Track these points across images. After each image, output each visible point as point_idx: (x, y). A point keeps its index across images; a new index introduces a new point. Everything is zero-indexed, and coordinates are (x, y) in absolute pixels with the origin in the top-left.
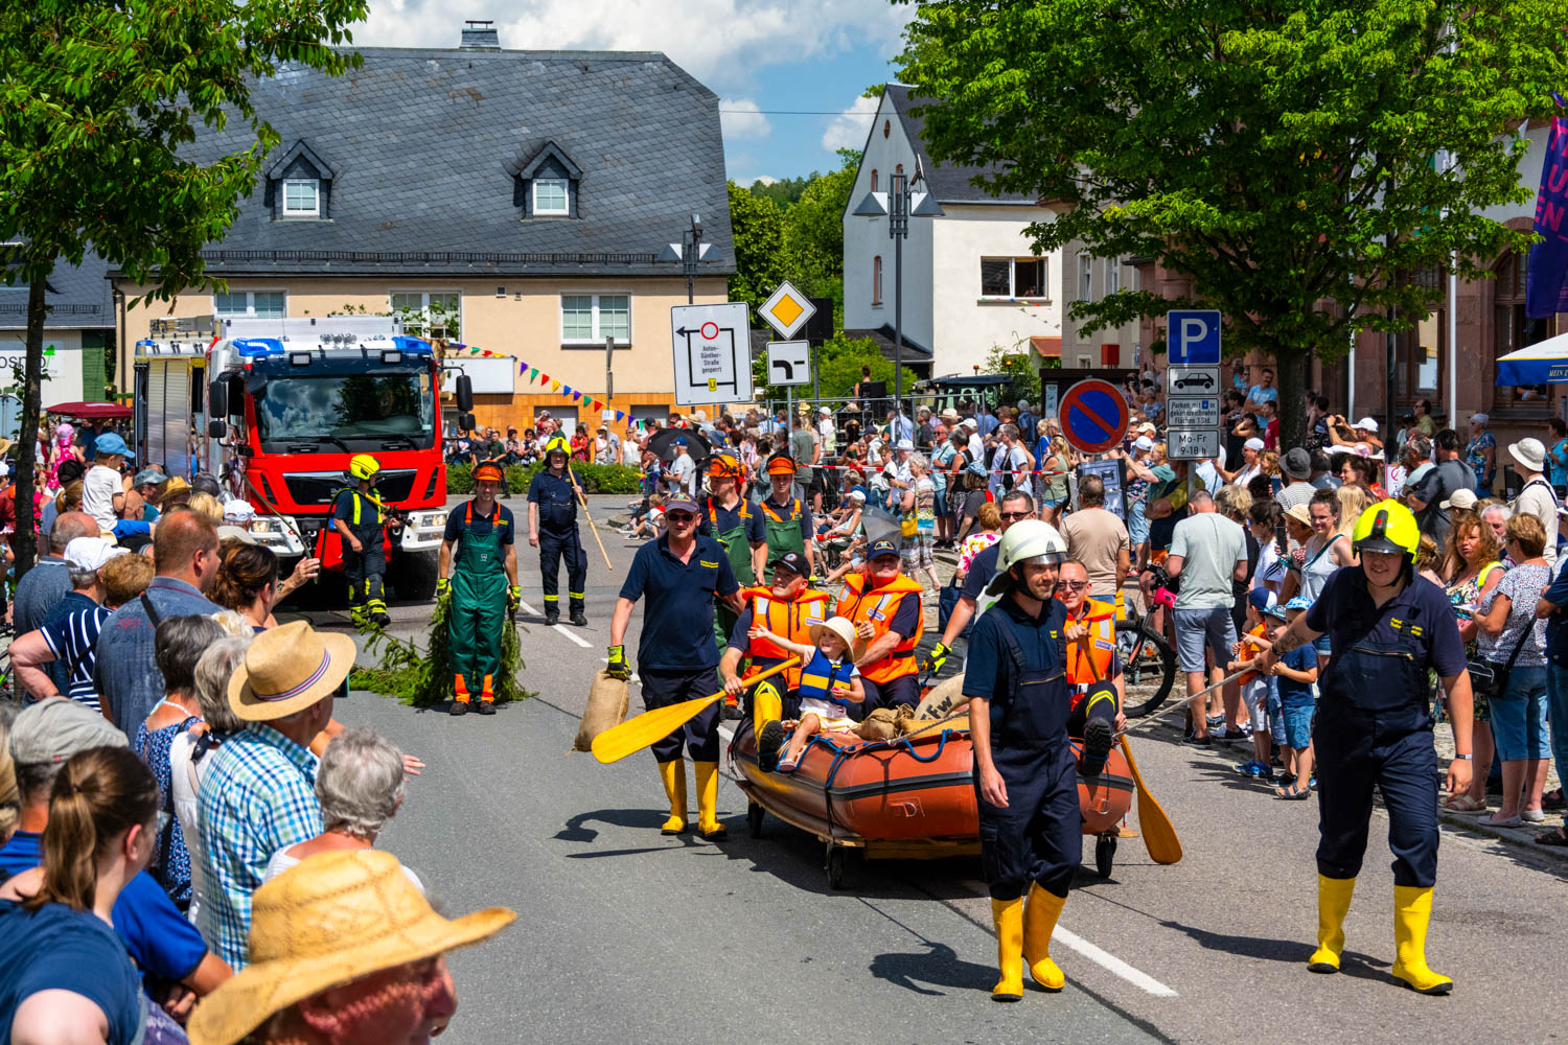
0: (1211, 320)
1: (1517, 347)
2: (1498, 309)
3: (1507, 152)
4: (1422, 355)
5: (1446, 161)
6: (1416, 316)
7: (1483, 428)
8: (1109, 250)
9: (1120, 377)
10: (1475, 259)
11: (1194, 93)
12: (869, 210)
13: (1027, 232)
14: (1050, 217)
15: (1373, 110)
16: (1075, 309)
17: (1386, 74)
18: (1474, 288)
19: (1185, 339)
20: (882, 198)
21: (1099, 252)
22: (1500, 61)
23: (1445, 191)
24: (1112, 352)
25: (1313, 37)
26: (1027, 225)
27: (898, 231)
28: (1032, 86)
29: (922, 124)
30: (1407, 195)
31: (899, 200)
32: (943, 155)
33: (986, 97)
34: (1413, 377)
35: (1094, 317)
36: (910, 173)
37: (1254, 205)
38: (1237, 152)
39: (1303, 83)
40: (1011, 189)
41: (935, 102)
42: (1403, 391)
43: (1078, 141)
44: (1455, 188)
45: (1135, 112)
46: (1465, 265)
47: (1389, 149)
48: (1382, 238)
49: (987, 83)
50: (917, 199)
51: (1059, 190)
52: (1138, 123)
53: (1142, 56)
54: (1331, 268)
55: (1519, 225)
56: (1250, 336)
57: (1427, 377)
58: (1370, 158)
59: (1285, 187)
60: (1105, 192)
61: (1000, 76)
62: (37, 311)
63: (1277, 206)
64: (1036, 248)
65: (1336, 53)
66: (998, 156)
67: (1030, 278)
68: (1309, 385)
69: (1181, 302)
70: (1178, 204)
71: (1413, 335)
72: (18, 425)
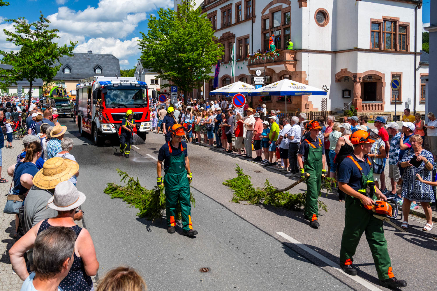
0: (176, 87)
1: (212, 91)
2: (210, 86)
3: (210, 68)
4: (201, 91)
5: (203, 69)
6: (200, 87)
7: (208, 100)
8: (165, 79)
9: (166, 93)
10: (207, 81)
11: (174, 61)
12: (137, 74)
13: (155, 77)
14: (157, 75)
15: (195, 64)
16: (161, 86)
17: (196, 59)
18: (207, 84)
19: (173, 89)
20: (138, 72)
21: (163, 79)
22: (209, 58)
23: (202, 72)
24: (166, 91)
25: (189, 55)
26: (155, 76)
27: (140, 76)
28: (156, 59)
29: (142, 63)
30: (199, 73)
31: (140, 73)
32: (145, 67)
33: (150, 61)
34: (200, 94)
35: (163, 87)
36: (142, 69)
37: (181, 74)
38: (179, 68)
39: (187, 60)
40: (153, 72)
41: (144, 61)
42: (199, 95)
43: (161, 66)
44: (204, 72)
45: (168, 63)
46: (205, 81)
47: (197, 68)
48: (196, 78)
49: (151, 59)
50: (142, 73)
51: (159, 72)
52: (168, 64)
53: (168, 56)
54: (190, 81)
55: (212, 76)
56: (181, 89)
57: (202, 94)
58: (195, 68)
59: (185, 72)
60: (164, 72)
61: (152, 58)
62: (31, 84)
63: (184, 74)
64: (156, 78)
65: (191, 57)
66: (151, 68)
67: (156, 82)
68: (188, 94)
69: (173, 85)
70: (173, 73)
71: (200, 89)
72: (28, 99)
